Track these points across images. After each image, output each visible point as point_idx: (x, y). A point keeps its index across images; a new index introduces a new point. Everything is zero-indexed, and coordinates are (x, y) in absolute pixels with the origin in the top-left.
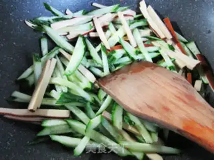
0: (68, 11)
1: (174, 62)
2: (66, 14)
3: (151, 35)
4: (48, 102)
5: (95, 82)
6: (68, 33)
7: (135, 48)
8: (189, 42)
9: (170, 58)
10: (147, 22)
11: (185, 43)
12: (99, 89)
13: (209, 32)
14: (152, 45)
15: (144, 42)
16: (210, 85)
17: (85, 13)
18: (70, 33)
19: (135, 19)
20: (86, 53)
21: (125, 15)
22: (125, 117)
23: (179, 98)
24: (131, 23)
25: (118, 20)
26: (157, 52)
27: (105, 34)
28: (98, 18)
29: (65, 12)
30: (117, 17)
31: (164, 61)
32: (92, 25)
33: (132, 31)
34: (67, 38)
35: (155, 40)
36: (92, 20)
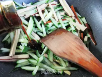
0: (24, 4)
1: (75, 28)
2: (23, 5)
3: (65, 15)
4: (18, 51)
5: (40, 40)
6: (25, 15)
7: (58, 22)
8: (82, 17)
9: (74, 26)
10: (63, 8)
11: (81, 18)
12: (42, 43)
13: (91, 12)
14: (66, 20)
15: (62, 18)
16: (91, 38)
17: (33, 4)
18: (26, 15)
19: (57, 6)
20: (35, 25)
21: (52, 4)
22: (54, 56)
23: (77, 48)
24: (55, 8)
25: (49, 7)
26: (68, 23)
27: (43, 15)
28: (39, 6)
29: (22, 4)
30: (48, 5)
31: (71, 27)
32: (36, 10)
33: (56, 13)
34: (24, 17)
35: (67, 17)
36: (36, 8)
